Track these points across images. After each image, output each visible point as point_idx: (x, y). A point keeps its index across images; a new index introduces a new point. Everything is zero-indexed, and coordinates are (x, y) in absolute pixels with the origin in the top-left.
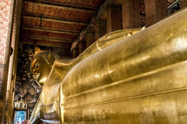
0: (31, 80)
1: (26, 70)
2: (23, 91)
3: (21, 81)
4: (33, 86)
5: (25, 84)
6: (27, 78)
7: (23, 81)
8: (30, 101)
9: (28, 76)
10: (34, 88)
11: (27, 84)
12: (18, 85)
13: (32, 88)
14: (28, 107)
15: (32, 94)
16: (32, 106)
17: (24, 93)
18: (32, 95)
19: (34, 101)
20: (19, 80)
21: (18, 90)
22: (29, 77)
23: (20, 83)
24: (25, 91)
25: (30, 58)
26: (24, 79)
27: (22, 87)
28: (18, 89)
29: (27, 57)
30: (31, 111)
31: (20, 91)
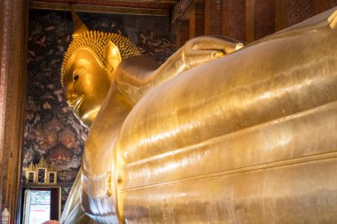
0: (65, 110)
1: (50, 83)
2: (46, 138)
3: (40, 112)
4: (70, 125)
5: (51, 119)
6: (54, 102)
7: (43, 113)
8: (64, 163)
9: (57, 98)
10: (74, 131)
11: (55, 121)
12: (31, 122)
13: (67, 130)
14: (59, 180)
15: (69, 146)
16: (69, 177)
17: (47, 143)
18: (68, 150)
19: (75, 165)
20: (35, 109)
21: (32, 137)
22: (60, 100)
23: (38, 118)
24: (51, 139)
25: (62, 49)
26: (47, 106)
27: (43, 128)
28: (34, 134)
29: (54, 45)
30: (66, 190)
31: (39, 138)
